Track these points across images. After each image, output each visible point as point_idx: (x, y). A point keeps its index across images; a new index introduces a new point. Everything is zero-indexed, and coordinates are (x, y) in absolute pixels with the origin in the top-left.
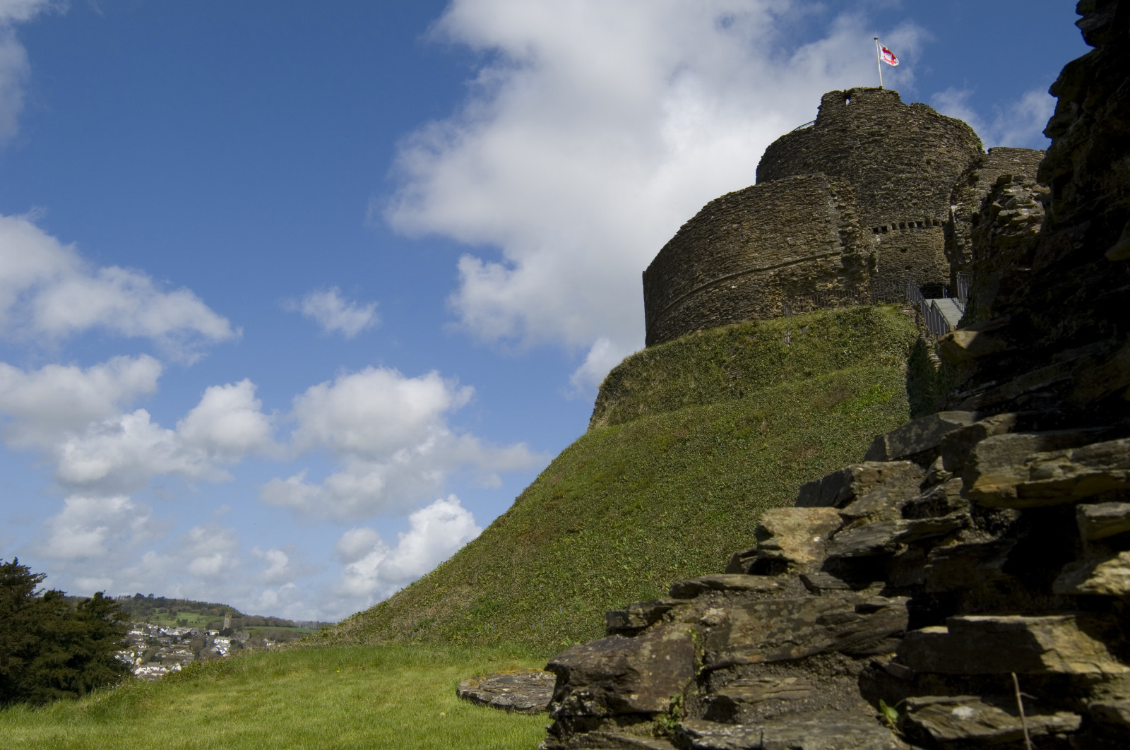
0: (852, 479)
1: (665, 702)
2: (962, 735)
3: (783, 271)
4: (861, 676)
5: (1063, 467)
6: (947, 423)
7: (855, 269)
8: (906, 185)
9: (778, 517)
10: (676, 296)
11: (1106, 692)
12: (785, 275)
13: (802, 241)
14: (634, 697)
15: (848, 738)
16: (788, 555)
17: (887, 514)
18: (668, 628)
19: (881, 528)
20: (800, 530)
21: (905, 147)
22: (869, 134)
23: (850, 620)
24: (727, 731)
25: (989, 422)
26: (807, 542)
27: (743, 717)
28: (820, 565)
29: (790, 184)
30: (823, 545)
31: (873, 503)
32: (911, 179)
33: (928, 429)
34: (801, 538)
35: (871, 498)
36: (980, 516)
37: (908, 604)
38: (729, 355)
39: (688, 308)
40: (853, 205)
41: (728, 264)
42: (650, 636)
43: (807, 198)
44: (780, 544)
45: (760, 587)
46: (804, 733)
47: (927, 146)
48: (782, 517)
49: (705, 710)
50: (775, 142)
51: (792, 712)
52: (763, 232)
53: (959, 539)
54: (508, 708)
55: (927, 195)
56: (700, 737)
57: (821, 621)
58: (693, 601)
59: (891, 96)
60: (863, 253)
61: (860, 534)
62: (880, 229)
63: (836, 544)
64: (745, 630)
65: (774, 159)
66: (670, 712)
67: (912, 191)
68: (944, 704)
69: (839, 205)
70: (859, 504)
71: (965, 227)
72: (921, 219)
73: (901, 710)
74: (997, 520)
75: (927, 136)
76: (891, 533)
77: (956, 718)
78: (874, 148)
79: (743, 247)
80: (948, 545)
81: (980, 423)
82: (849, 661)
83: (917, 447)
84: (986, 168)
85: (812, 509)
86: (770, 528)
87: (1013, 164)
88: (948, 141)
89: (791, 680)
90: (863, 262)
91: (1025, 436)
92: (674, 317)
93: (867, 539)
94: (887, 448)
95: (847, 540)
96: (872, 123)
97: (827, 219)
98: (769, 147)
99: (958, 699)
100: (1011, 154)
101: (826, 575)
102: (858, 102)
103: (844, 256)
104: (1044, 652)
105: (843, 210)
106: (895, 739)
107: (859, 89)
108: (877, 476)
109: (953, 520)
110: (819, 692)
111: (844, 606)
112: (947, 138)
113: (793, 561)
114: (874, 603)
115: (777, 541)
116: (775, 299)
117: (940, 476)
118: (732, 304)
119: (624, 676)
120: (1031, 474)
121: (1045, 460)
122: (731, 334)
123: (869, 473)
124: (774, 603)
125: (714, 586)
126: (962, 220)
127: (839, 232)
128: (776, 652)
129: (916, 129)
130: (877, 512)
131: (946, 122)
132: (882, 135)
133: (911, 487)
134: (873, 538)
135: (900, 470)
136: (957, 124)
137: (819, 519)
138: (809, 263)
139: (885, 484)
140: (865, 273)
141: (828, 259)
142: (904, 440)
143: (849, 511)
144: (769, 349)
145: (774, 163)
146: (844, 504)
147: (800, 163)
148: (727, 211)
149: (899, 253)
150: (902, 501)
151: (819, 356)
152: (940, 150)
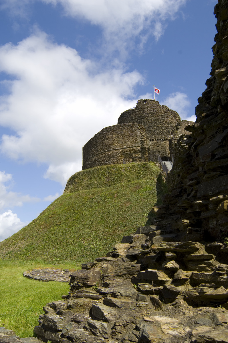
0: (133, 238)
1: (95, 283)
2: (146, 290)
3: (124, 150)
4: (132, 279)
5: (165, 245)
6: (151, 228)
7: (144, 151)
8: (159, 128)
9: (118, 246)
10: (92, 155)
11: (167, 283)
13: (130, 142)
14: (89, 282)
15: (128, 291)
16: (119, 254)
17: (139, 247)
18: (96, 268)
19: (137, 250)
20: (122, 248)
21: (160, 117)
22: (150, 113)
23: (130, 268)
24: (107, 289)
25: (157, 232)
27: (110, 286)
28: (125, 256)
29: (127, 125)
30: (126, 252)
32: (161, 126)
34: (122, 250)
35: (136, 243)
36: (153, 251)
37: (141, 265)
38: (107, 174)
39: (95, 159)
40: (145, 133)
41: (108, 147)
42: (92, 270)
45: (114, 260)
46: (121, 290)
49: (102, 285)
50: (124, 112)
51: (119, 285)
52: (119, 138)
53: (150, 254)
54: (39, 280)
55: (165, 131)
56: (102, 290)
57: (125, 268)
58: (101, 262)
59: (157, 103)
60: (147, 147)
61: (133, 251)
62: (152, 140)
63: (128, 252)
64: (111, 269)
66: (96, 285)
67: (161, 130)
68: (144, 285)
70: (134, 244)
71: (175, 142)
72: (163, 138)
73: (137, 285)
74: (156, 252)
75: (166, 115)
76: (139, 251)
77: (145, 287)
78: (151, 117)
80: (147, 255)
82: (129, 276)
83: (146, 232)
84: (181, 126)
85: (125, 244)
86: (116, 248)
88: (171, 117)
89: (119, 279)
92: (91, 161)
94: (140, 231)
95: (131, 251)
96: (151, 110)
97: (137, 136)
98: (122, 113)
99: (146, 284)
100: (188, 122)
101: (126, 258)
102: (148, 103)
103: (141, 147)
104: (158, 277)
106: (136, 290)
107: (148, 100)
108: (138, 237)
109: (149, 251)
110: (124, 282)
111: (129, 266)
113: (120, 255)
114: (134, 265)
115: (118, 251)
116: (121, 158)
117: (148, 240)
118: (108, 159)
119: (87, 278)
120: (160, 246)
121: (163, 243)
122: (108, 168)
123: (136, 237)
124: (116, 264)
125: (105, 260)
126: (174, 140)
127: (140, 140)
128: (116, 274)
129: (163, 112)
130: (137, 246)
131: (171, 111)
132: (154, 113)
133: (144, 241)
134: (135, 252)
135: (142, 236)
136: (174, 112)
137: (126, 246)
139: (139, 239)
140: (147, 152)
141: (137, 148)
142: (143, 230)
143: (132, 245)
144: (118, 173)
145: (123, 118)
146: (131, 243)
147: (130, 119)
148: (109, 131)
149: (157, 147)
150: (142, 244)
151: (132, 176)
152: (169, 119)
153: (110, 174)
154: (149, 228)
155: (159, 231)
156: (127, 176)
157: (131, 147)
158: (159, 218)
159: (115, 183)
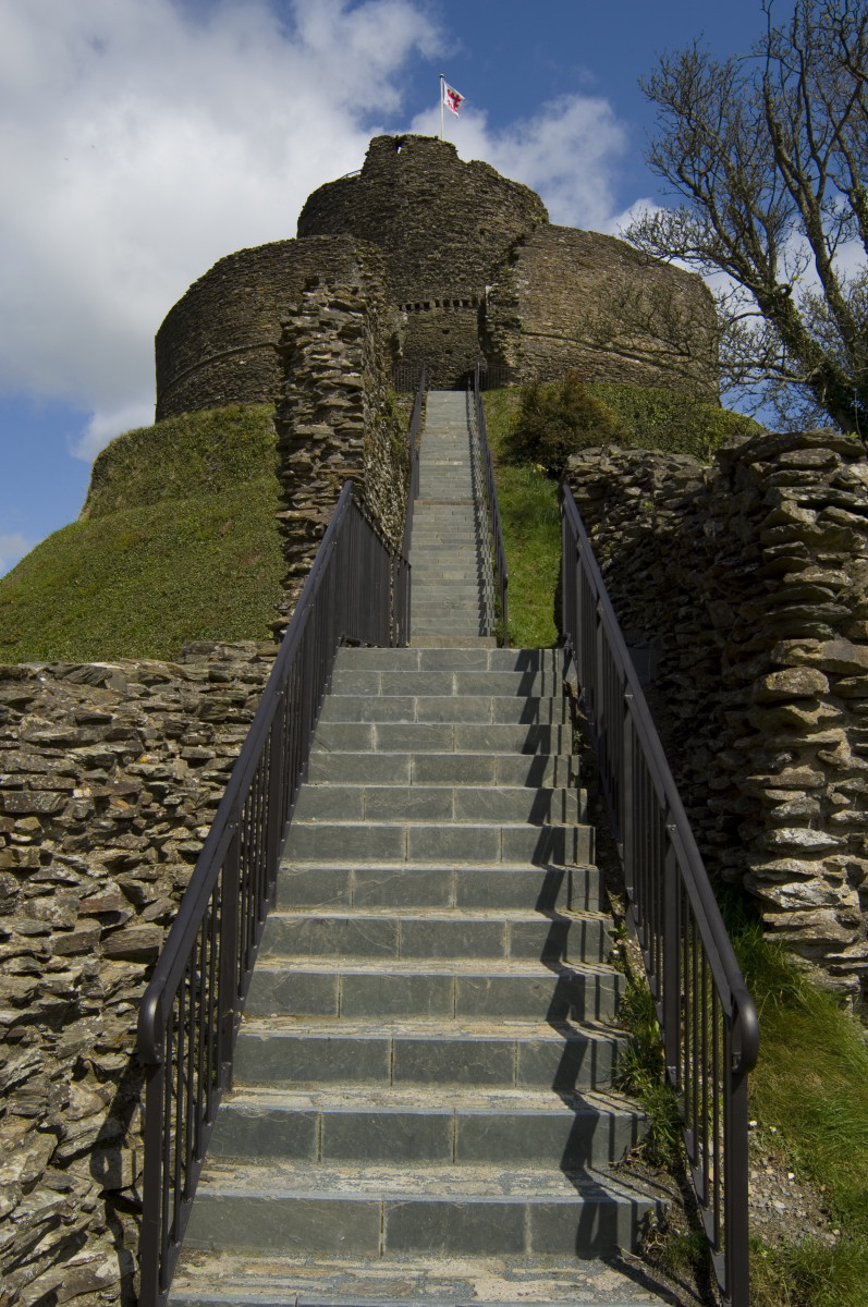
8: (454, 257)
21: (457, 212)
22: (419, 192)
40: (381, 277)
41: (238, 335)
43: (330, 263)
47: (482, 212)
50: (318, 190)
52: (279, 299)
59: (447, 149)
62: (422, 305)
65: (315, 210)
69: (365, 275)
71: (497, 312)
72: (468, 297)
75: (484, 201)
78: (423, 209)
87: (557, 245)
90: (384, 343)
96: (423, 180)
100: (557, 233)
102: (409, 152)
105: (368, 281)
107: (413, 137)
112: (506, 205)
118: (239, 382)
126: (495, 303)
129: (471, 191)
132: (433, 195)
136: (520, 190)
144: (253, 439)
145: (315, 215)
147: (342, 219)
148: (240, 271)
149: (441, 334)
152: (497, 219)
153: (224, 442)
159: (238, 478)
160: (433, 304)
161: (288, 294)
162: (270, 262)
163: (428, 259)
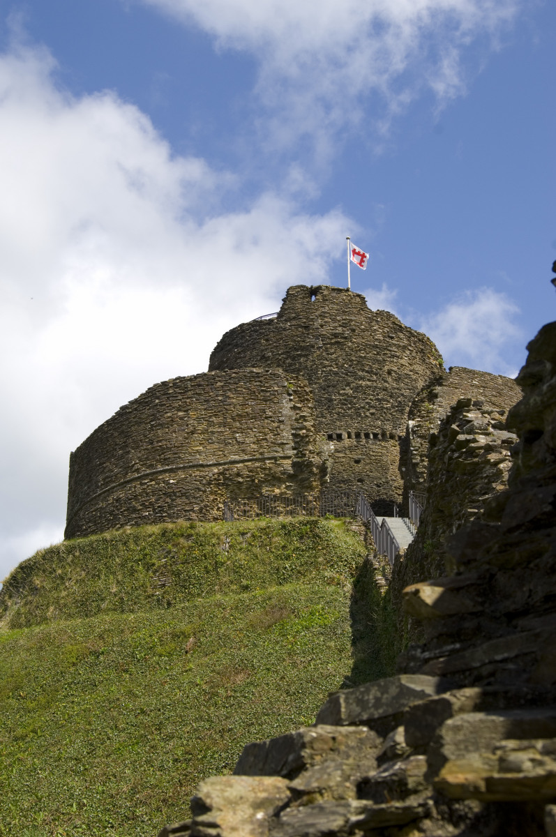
0: (304, 746)
3: (228, 470)
5: (532, 760)
6: (408, 688)
7: (305, 476)
8: (365, 393)
9: (218, 787)
10: (106, 484)
12: (231, 475)
13: (251, 439)
17: (340, 790)
19: (334, 809)
20: (242, 803)
21: (367, 354)
22: (332, 335)
25: (455, 696)
26: (249, 819)
29: (245, 376)
30: (266, 824)
31: (325, 776)
32: (370, 387)
33: (387, 693)
34: (242, 813)
35: (323, 770)
36: (443, 804)
38: (159, 558)
39: (118, 500)
40: (309, 408)
41: (169, 455)
43: (262, 394)
44: (218, 821)
47: (390, 355)
48: (223, 787)
50: (234, 329)
52: (211, 424)
55: (385, 406)
59: (358, 299)
60: (316, 460)
61: (310, 815)
62: (334, 436)
63: (282, 825)
65: (230, 347)
67: (371, 400)
69: (294, 406)
70: (311, 777)
71: (422, 445)
72: (377, 431)
74: (460, 810)
75: (390, 346)
76: (344, 815)
78: (336, 350)
79: (187, 438)
81: (447, 696)
83: (375, 712)
84: (446, 386)
87: (472, 386)
88: (410, 354)
90: (315, 469)
91: (494, 717)
92: (101, 508)
93: (316, 821)
94: (343, 710)
95: (295, 820)
96: (336, 324)
97: (281, 419)
98: (227, 333)
100: (471, 375)
102: (324, 300)
103: (295, 460)
105: (298, 412)
107: (327, 287)
108: (331, 743)
109: (415, 807)
112: (409, 350)
115: (216, 817)
116: (217, 499)
117: (399, 750)
118: (168, 500)
120: (500, 765)
121: (514, 750)
122: (163, 534)
123: (322, 740)
126: (419, 437)
127: (292, 434)
129: (380, 337)
130: (330, 787)
131: (411, 334)
132: (346, 338)
133: (367, 759)
134: (325, 820)
135: (356, 738)
136: (420, 338)
137: (264, 791)
138: (257, 464)
139: (339, 753)
140: (315, 481)
141: (278, 462)
142: (362, 703)
143: (298, 783)
144: (205, 556)
145: (230, 351)
146: (290, 776)
147: (258, 355)
148: (174, 396)
149: (353, 463)
150: (357, 776)
151: (259, 568)
152: (402, 361)
153: (173, 557)
154: (393, 691)
155: (470, 692)
156: (237, 570)
157: (256, 460)
158: (443, 638)
159: (190, 593)
160: (345, 435)
161: (220, 420)
162: (204, 390)
163: (339, 394)
